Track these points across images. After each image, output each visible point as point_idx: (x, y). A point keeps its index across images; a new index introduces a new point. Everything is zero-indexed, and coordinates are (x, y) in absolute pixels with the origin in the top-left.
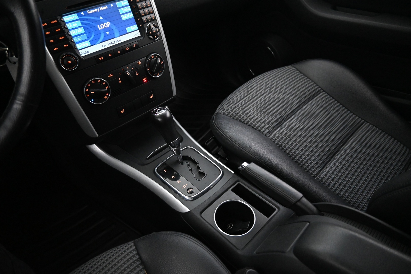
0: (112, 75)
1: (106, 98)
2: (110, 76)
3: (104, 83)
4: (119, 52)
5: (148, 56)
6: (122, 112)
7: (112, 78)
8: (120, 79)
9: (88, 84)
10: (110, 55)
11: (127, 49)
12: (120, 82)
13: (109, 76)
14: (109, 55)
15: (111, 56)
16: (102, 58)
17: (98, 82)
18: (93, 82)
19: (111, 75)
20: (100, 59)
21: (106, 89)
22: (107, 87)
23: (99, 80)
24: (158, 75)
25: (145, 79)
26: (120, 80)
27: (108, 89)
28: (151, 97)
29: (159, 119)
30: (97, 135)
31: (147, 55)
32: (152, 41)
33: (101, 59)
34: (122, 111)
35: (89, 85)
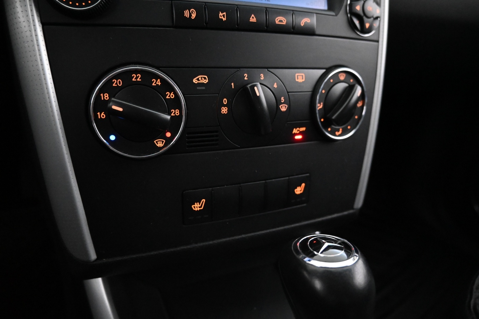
0: (207, 81)
1: (160, 145)
2: (198, 79)
3: (170, 96)
4: (253, 19)
5: (329, 70)
6: (197, 207)
7: (204, 88)
8: (225, 101)
9: (116, 77)
10: (222, 16)
11: (281, 21)
12: (224, 110)
13: (195, 81)
14: (221, 14)
15: (224, 19)
16: (194, 16)
17: (153, 84)
18: (137, 78)
19: (202, 79)
20: (187, 14)
21: (169, 113)
22: (177, 112)
23: (157, 77)
24: (340, 136)
25: (301, 133)
26: (225, 106)
27: (176, 120)
28: (299, 191)
29: (318, 284)
30: (93, 256)
31: (328, 65)
32: (353, 35)
33: (190, 15)
34: (196, 205)
35: (117, 83)
